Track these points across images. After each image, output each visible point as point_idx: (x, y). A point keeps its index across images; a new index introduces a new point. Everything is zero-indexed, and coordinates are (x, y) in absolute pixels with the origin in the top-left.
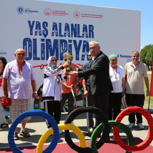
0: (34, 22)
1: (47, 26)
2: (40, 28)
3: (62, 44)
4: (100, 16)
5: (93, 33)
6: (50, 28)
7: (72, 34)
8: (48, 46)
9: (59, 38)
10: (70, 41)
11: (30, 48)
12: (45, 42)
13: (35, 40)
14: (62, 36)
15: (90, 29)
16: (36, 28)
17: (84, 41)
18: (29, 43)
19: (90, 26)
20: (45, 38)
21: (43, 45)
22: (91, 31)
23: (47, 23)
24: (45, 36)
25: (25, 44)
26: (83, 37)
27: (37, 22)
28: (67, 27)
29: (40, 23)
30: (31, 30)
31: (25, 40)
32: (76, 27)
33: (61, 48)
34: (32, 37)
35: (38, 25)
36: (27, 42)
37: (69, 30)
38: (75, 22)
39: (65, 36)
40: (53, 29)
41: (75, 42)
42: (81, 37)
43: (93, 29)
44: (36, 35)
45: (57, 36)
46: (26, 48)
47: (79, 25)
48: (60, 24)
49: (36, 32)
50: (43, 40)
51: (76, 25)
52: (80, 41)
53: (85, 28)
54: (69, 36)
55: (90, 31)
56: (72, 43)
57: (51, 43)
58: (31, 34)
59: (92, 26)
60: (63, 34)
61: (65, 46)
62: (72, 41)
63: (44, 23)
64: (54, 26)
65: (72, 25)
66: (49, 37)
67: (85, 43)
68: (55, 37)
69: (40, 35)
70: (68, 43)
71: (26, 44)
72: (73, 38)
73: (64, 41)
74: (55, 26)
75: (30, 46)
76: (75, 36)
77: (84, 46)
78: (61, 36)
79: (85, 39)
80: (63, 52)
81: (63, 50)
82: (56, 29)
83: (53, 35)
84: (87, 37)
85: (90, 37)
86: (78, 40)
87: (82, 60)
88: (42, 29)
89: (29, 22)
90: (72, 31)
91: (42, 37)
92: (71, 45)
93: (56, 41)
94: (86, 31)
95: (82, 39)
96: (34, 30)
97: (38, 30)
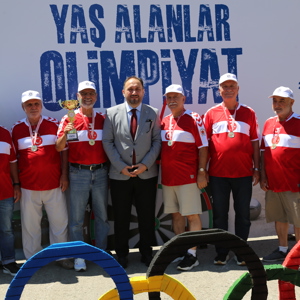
0: (65, 7)
1: (101, 15)
2: (83, 24)
3: (145, 62)
5: (227, 26)
6: (109, 21)
7: (170, 35)
8: (108, 71)
9: (135, 47)
10: (165, 53)
11: (60, 79)
12: (98, 61)
13: (71, 56)
14: (144, 40)
15: (218, 16)
16: (74, 24)
17: (205, 51)
18: (55, 65)
19: (218, 8)
20: (99, 50)
21: (93, 68)
22: (223, 22)
23: (100, 9)
24: (98, 42)
25: (45, 68)
26: (201, 40)
27: (74, 6)
28: (155, 14)
29: (81, 10)
30: (60, 29)
31: (47, 58)
32: (179, 14)
33: (143, 74)
34: (63, 49)
35: (78, 15)
36: (52, 62)
37: (160, 23)
39: (152, 40)
40: (119, 24)
41: (179, 54)
42: (193, 40)
43: (227, 17)
44: (73, 41)
45: (129, 40)
46: (50, 77)
47: (187, 7)
48: (137, 8)
49: (73, 34)
50: (92, 55)
51: (179, 7)
52: (194, 52)
53: (205, 14)
54: (162, 40)
55: (219, 21)
56: (172, 59)
57: (114, 62)
58: (61, 40)
59: (225, 8)
60: (144, 34)
61: (152, 68)
62: (172, 54)
63: (94, 8)
64: (119, 16)
65: (169, 8)
66: (109, 44)
67: (207, 57)
68: (125, 46)
69: (85, 41)
70: (161, 59)
71: (49, 68)
72: (174, 45)
73: (150, 54)
74: (122, 15)
75: (59, 71)
76: (179, 39)
77: (204, 64)
78: (140, 40)
79: (206, 44)
80: (148, 84)
81: (147, 78)
82: (127, 24)
83: (118, 41)
84: (211, 39)
85: (219, 38)
86: (186, 48)
87: (200, 103)
88: (89, 25)
89: (54, 8)
90: (169, 25)
91: (91, 46)
92: (168, 63)
93: (127, 56)
94: (209, 23)
95: (199, 46)
96: (68, 29)
97: (78, 29)
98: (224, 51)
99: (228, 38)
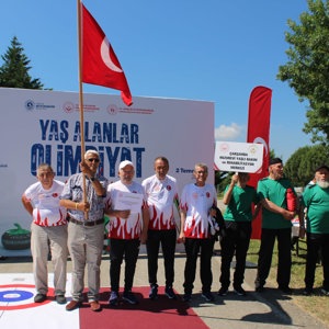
0: (48, 121)
1: (67, 126)
2: (56, 130)
4: (149, 111)
5: (137, 136)
6: (71, 130)
7: (104, 139)
8: (68, 156)
10: (101, 148)
11: (41, 159)
12: (63, 150)
13: (49, 147)
14: (90, 141)
15: (132, 130)
16: (51, 130)
17: (124, 148)
18: (40, 151)
19: (133, 126)
20: (64, 145)
21: (60, 154)
22: (135, 133)
23: (67, 123)
24: (64, 141)
25: (34, 153)
26: (122, 142)
27: (52, 121)
28: (97, 127)
29: (56, 123)
30: (44, 133)
31: (35, 147)
32: (111, 128)
34: (44, 143)
35: (54, 126)
36: (38, 150)
37: (99, 132)
38: (109, 120)
39: (94, 141)
40: (76, 131)
41: (109, 149)
42: (118, 142)
43: (137, 131)
44: (50, 139)
46: (36, 158)
47: (115, 125)
48: (87, 123)
49: (51, 136)
50: (60, 147)
51: (110, 124)
52: (117, 149)
53: (125, 128)
54: (100, 141)
55: (133, 133)
56: (105, 151)
57: (72, 152)
58: (44, 138)
59: (137, 126)
60: (90, 137)
62: (105, 149)
63: (63, 122)
64: (76, 127)
65: (105, 124)
67: (125, 151)
68: (79, 143)
69: (57, 139)
71: (36, 153)
72: (107, 144)
74: (78, 127)
75: (41, 155)
76: (110, 141)
78: (87, 140)
79: (124, 145)
83: (75, 140)
84: (128, 142)
85: (132, 142)
86: (113, 146)
88: (60, 131)
89: (42, 121)
90: (104, 134)
91: (60, 142)
92: (103, 154)
94: (127, 133)
95: (121, 145)
96: (48, 132)
97: (54, 133)
98: (135, 149)
99: (137, 142)
